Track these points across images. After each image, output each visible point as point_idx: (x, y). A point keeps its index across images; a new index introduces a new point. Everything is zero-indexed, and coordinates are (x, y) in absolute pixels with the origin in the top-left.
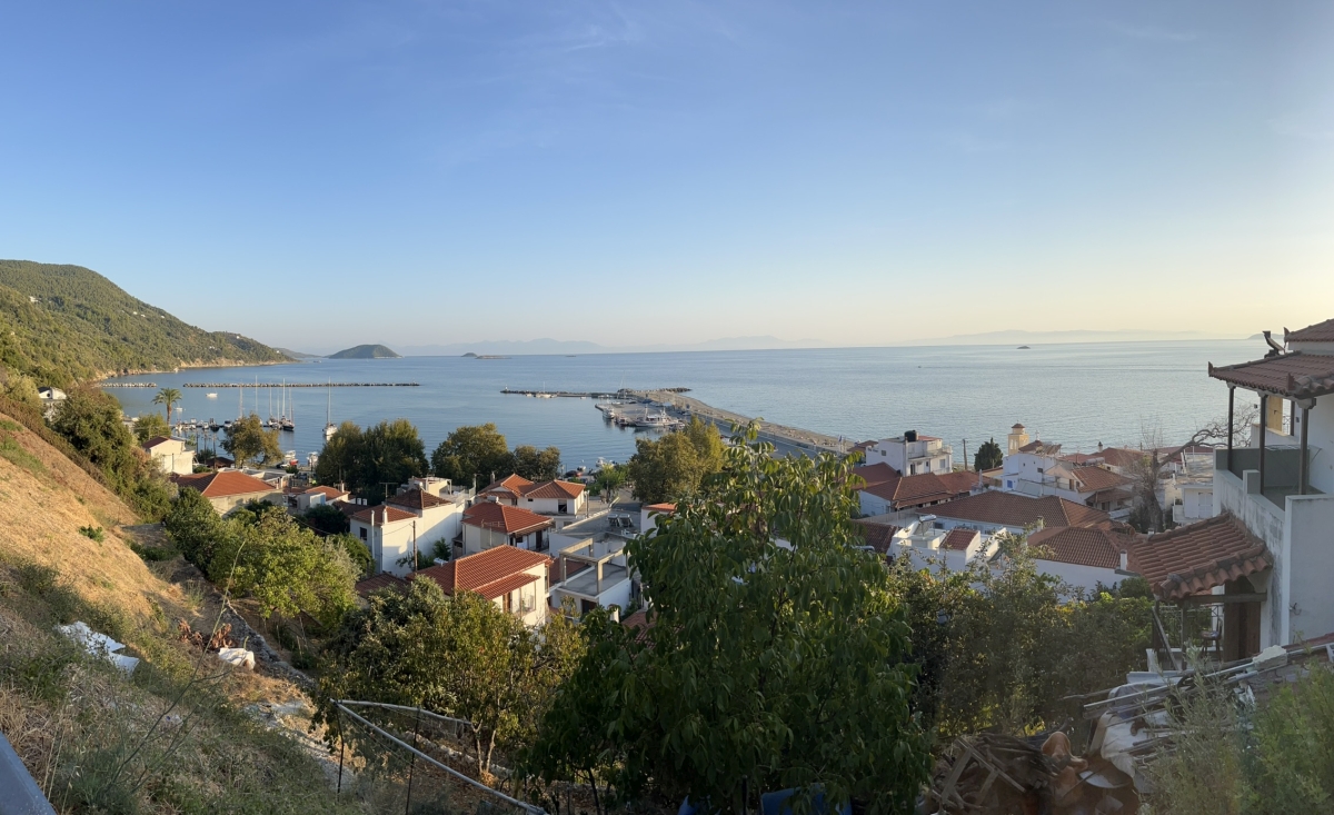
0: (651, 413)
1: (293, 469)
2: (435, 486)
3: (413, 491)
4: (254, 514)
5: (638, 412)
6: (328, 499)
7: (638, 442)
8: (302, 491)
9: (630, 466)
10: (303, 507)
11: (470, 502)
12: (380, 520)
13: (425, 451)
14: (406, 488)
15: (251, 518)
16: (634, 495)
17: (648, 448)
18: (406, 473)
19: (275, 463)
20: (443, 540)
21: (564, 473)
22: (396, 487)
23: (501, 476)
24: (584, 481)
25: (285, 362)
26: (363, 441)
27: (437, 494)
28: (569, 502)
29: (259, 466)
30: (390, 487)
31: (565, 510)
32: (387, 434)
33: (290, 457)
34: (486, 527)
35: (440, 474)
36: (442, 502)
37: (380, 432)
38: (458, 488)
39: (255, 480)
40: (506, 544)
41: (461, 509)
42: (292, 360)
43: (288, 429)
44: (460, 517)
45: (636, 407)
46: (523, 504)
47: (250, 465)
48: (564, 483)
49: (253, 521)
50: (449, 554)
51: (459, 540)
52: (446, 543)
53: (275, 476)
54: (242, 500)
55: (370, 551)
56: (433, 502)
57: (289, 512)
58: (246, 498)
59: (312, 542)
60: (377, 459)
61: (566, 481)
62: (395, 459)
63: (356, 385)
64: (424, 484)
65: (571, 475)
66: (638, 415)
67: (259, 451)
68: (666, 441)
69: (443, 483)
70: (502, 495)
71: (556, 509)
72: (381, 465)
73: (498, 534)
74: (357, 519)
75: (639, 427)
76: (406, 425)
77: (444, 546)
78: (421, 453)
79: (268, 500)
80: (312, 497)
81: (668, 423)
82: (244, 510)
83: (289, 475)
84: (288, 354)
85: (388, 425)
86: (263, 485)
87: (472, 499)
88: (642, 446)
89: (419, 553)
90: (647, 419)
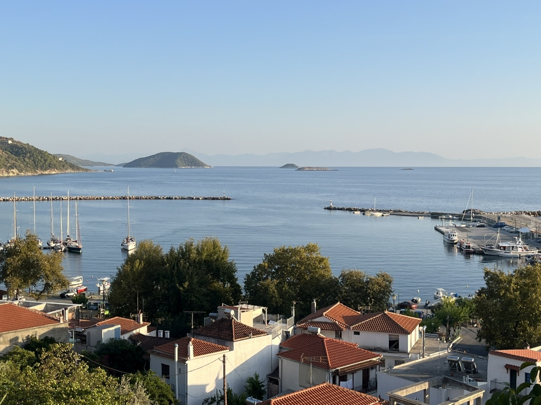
0: (503, 240)
1: (80, 299)
2: (248, 315)
3: (223, 320)
4: (33, 354)
5: (488, 237)
6: (124, 332)
7: (487, 273)
8: (92, 324)
9: (475, 301)
10: (93, 342)
11: (287, 333)
12: (184, 354)
13: (237, 275)
14: (215, 318)
15: (29, 359)
16: (480, 336)
17: (499, 281)
18: (216, 300)
19: (58, 292)
20: (257, 377)
21: (396, 303)
22: (203, 316)
23: (325, 304)
24: (419, 315)
25: (69, 171)
26: (164, 264)
27: (250, 324)
28: (401, 338)
29: (39, 297)
30: (196, 315)
31: (397, 347)
32: (193, 255)
33: (77, 284)
34: (307, 363)
35: (254, 302)
36: (257, 333)
37: (185, 253)
38: (274, 317)
39: (34, 313)
40: (328, 383)
41: (277, 341)
42: (78, 168)
43: (74, 251)
44: (275, 351)
45: (485, 232)
46: (349, 338)
47: (30, 295)
48: (397, 316)
49: (31, 362)
50: (263, 392)
51: (274, 376)
52: (260, 379)
53: (58, 307)
54: (17, 338)
55: (174, 390)
56: (246, 332)
57: (76, 349)
58: (22, 335)
59: (104, 384)
60: (181, 285)
61: (398, 314)
62: (201, 284)
63: (157, 198)
64: (236, 312)
65: (404, 307)
66: (487, 242)
67: (38, 279)
68: (521, 274)
69: (258, 311)
70: (326, 326)
71: (386, 345)
72: (186, 291)
73: (319, 371)
74: (158, 354)
75: (487, 255)
76: (215, 245)
77: (258, 383)
78: (233, 277)
79: (50, 336)
80: (104, 331)
81: (524, 253)
82: (20, 350)
83: (76, 306)
84: (73, 162)
85: (195, 244)
86: (44, 318)
87: (290, 330)
88: (491, 279)
89: (229, 391)
90: (499, 247)
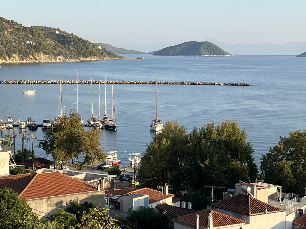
1: (115, 171)
2: (264, 193)
3: (240, 196)
4: (74, 216)
6: (151, 201)
8: (124, 193)
10: (125, 209)
11: (301, 211)
12: (204, 225)
13: (253, 155)
14: (233, 193)
15: (72, 221)
19: (97, 164)
22: (222, 191)
25: (107, 58)
26: (187, 142)
27: (265, 201)
29: (80, 167)
30: (215, 191)
32: (214, 136)
33: (112, 158)
35: (270, 180)
36: (272, 209)
37: (206, 134)
38: (288, 195)
39: (76, 181)
41: (291, 218)
42: (115, 56)
43: (110, 129)
47: (72, 165)
49: (73, 223)
53: (96, 177)
54: (61, 202)
56: (261, 208)
57: (112, 215)
58: (66, 199)
60: (203, 162)
62: (222, 162)
63: (182, 83)
64: (253, 189)
67: (79, 152)
69: (273, 189)
72: (207, 168)
74: (182, 223)
76: (234, 127)
78: (250, 157)
79: (89, 202)
80: (135, 199)
82: (64, 213)
83: (111, 176)
84: (110, 50)
85: (216, 126)
86: (84, 186)
87: (304, 208)
